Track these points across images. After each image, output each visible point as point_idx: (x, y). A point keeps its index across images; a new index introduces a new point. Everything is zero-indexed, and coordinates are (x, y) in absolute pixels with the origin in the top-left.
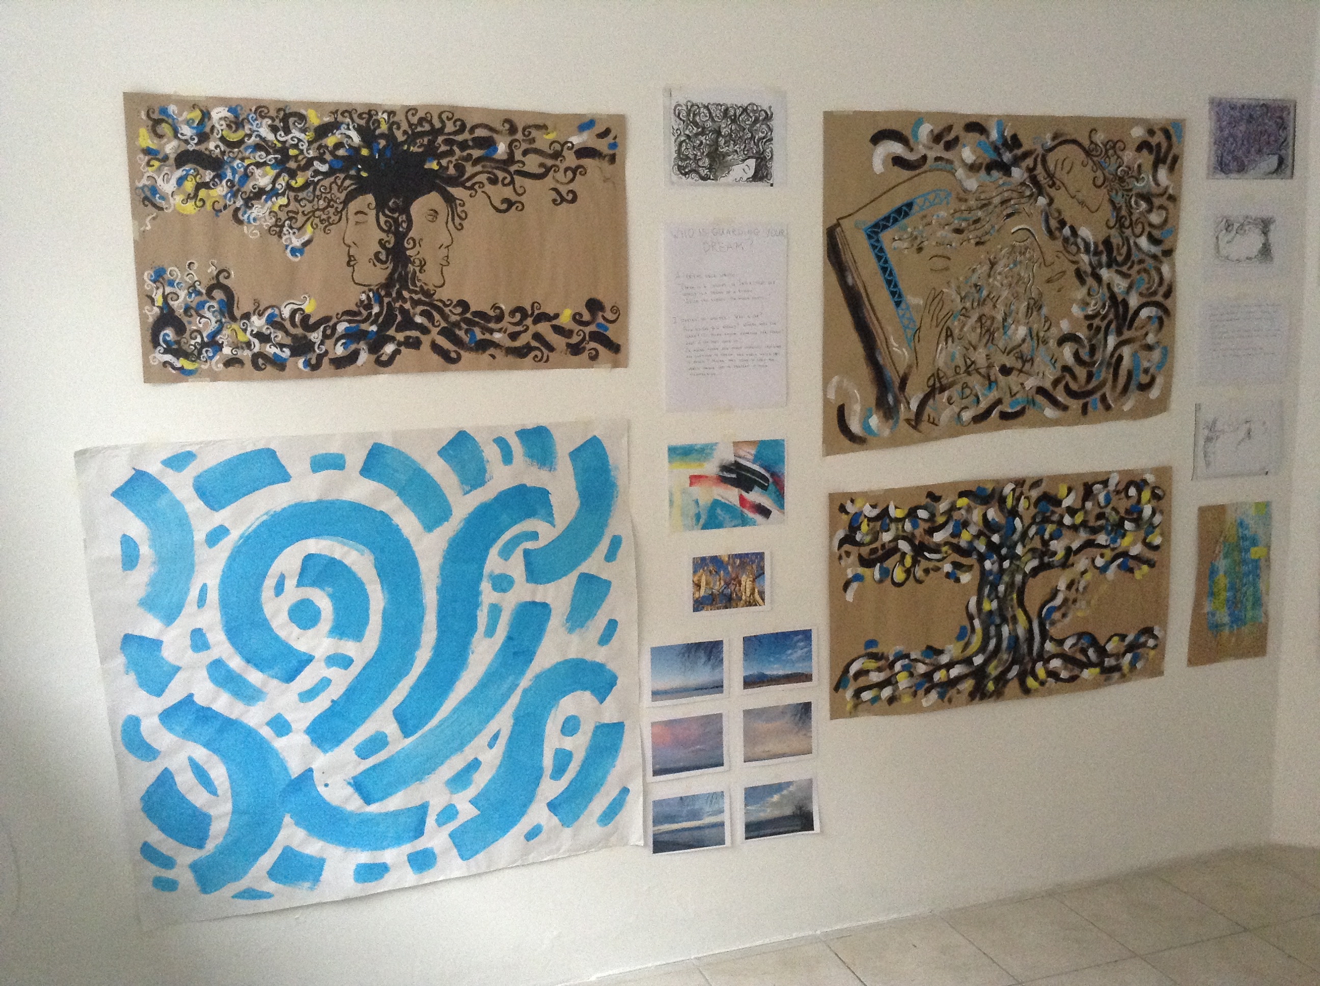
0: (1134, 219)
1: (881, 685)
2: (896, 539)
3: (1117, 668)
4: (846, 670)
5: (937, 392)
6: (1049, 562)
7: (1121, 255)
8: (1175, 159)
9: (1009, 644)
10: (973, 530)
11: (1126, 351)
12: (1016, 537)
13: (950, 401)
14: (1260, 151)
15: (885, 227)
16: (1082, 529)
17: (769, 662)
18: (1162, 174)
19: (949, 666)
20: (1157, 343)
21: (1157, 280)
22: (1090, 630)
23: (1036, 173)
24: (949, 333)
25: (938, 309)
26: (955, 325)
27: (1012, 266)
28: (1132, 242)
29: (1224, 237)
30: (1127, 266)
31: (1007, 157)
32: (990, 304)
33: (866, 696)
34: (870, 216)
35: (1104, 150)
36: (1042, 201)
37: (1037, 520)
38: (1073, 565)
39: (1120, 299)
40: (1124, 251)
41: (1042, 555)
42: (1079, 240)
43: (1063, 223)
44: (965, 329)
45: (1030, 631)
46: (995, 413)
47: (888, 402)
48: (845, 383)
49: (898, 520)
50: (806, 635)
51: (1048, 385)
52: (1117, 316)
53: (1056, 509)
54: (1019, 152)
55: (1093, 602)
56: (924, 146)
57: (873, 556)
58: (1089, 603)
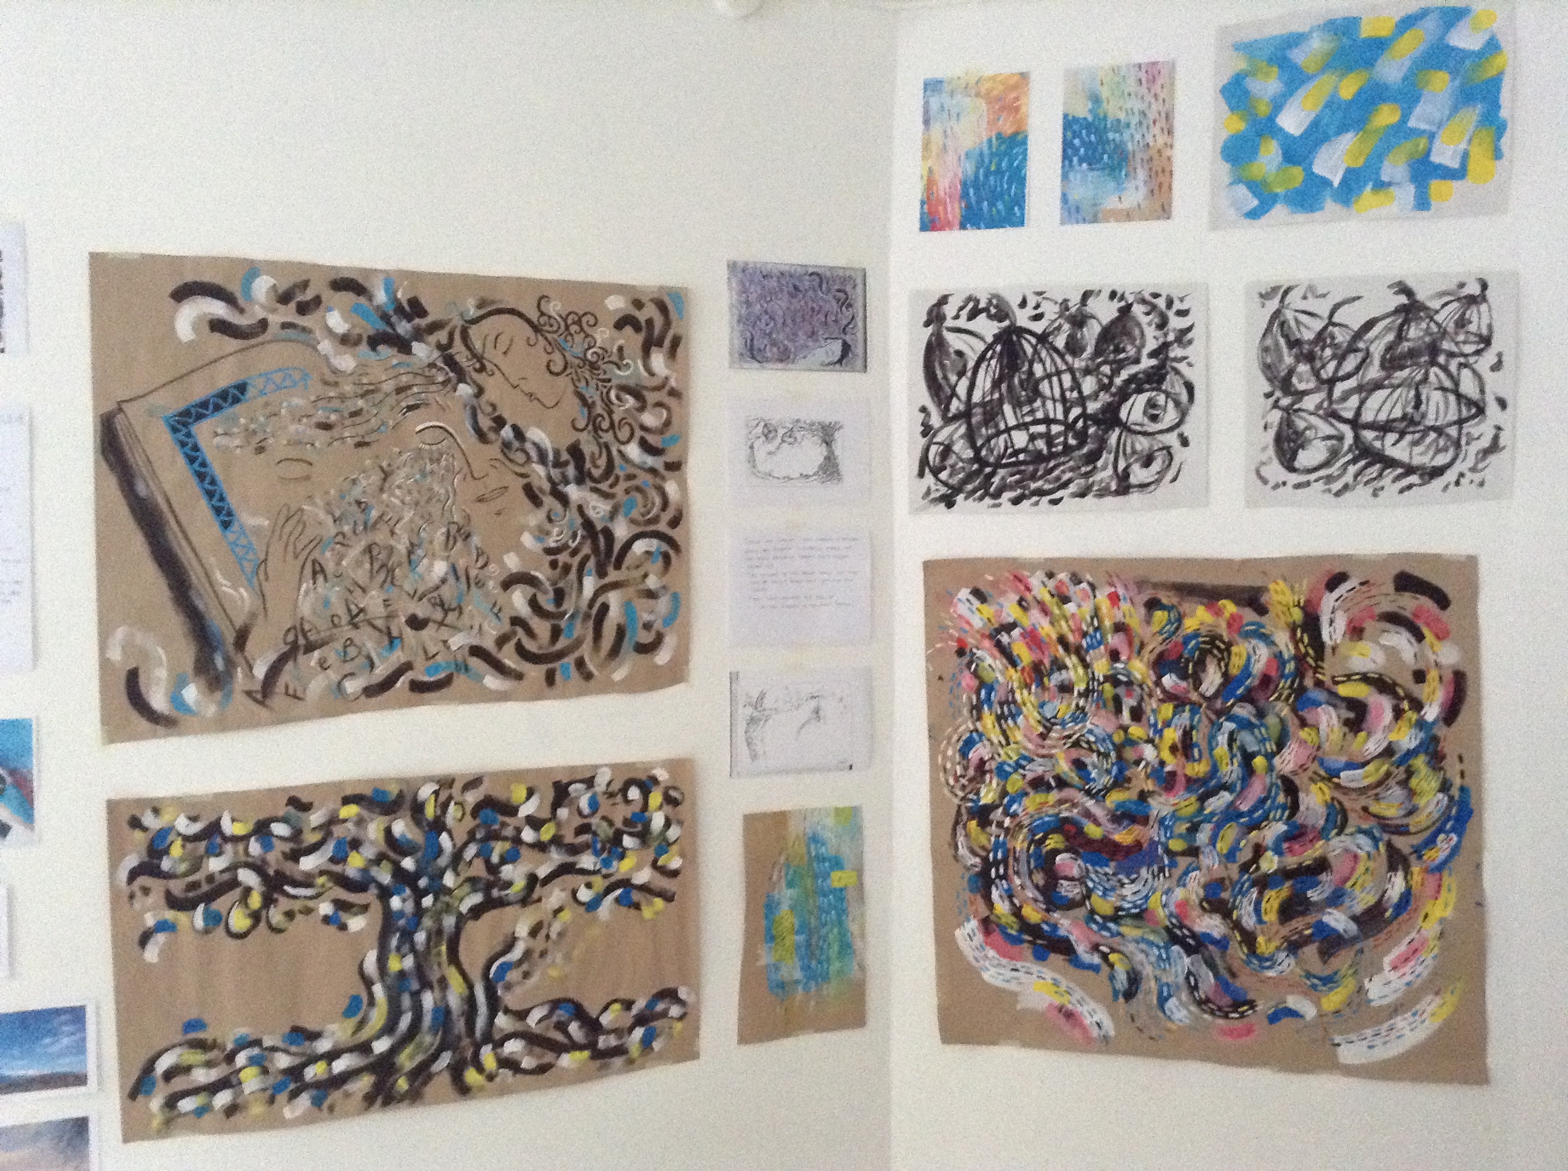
0: (616, 418)
1: (213, 1088)
2: (233, 868)
3: (620, 1051)
4: (149, 1068)
5: (302, 651)
6: (500, 898)
7: (596, 467)
8: (676, 342)
9: (435, 1019)
10: (369, 852)
11: (614, 599)
12: (443, 861)
13: (323, 665)
14: (813, 334)
15: (200, 417)
16: (553, 848)
17: (13, 1057)
18: (658, 360)
19: (332, 1056)
20: (664, 587)
21: (658, 501)
22: (571, 995)
23: (452, 351)
24: (318, 568)
25: (296, 534)
26: (328, 559)
27: (418, 476)
28: (615, 453)
29: (762, 449)
30: (609, 482)
31: (403, 328)
32: (384, 529)
33: (187, 1105)
34: (172, 401)
35: (562, 324)
36: (465, 390)
37: (478, 836)
38: (539, 900)
39: (599, 527)
40: (602, 462)
41: (488, 888)
42: (528, 446)
43: (500, 422)
44: (344, 563)
45: (470, 1001)
46: (402, 682)
47: (215, 669)
48: (139, 638)
49: (235, 839)
50: (77, 1015)
51: (489, 644)
52: (596, 549)
53: (507, 820)
54: (423, 322)
55: (576, 953)
56: (262, 306)
57: (191, 894)
58: (568, 957)
